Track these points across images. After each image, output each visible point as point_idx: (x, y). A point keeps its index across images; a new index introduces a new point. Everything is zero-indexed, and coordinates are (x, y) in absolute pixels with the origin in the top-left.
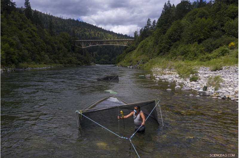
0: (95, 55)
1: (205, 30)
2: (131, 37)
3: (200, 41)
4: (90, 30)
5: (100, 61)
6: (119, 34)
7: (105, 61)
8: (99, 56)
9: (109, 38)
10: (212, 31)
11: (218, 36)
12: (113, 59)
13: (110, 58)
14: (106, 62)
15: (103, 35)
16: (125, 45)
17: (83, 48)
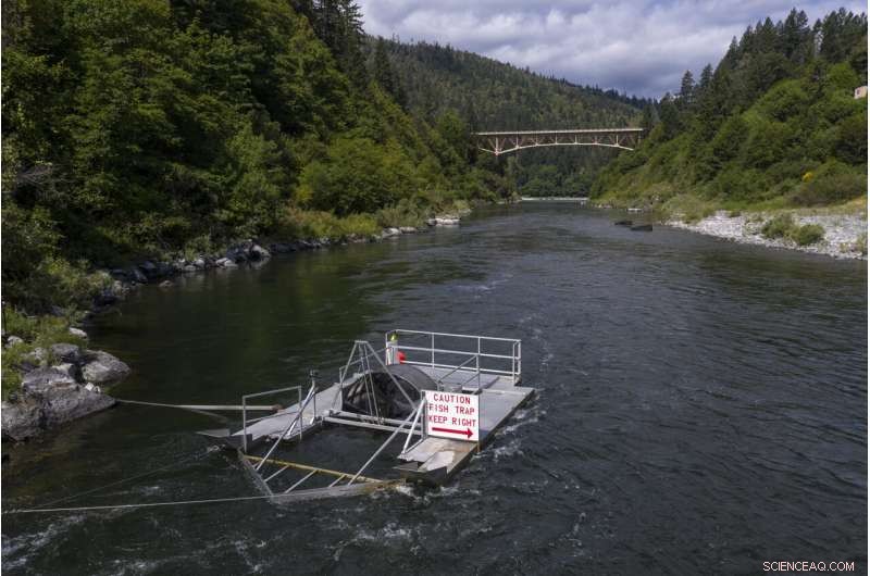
0: (514, 164)
1: (778, 145)
2: (631, 97)
3: (765, 165)
4: (493, 83)
5: (527, 184)
6: (588, 87)
7: (543, 184)
8: (523, 169)
9: (554, 106)
10: (791, 146)
11: (798, 157)
12: (569, 180)
13: (559, 175)
14: (546, 188)
15: (537, 96)
16: (617, 145)
17: (497, 153)
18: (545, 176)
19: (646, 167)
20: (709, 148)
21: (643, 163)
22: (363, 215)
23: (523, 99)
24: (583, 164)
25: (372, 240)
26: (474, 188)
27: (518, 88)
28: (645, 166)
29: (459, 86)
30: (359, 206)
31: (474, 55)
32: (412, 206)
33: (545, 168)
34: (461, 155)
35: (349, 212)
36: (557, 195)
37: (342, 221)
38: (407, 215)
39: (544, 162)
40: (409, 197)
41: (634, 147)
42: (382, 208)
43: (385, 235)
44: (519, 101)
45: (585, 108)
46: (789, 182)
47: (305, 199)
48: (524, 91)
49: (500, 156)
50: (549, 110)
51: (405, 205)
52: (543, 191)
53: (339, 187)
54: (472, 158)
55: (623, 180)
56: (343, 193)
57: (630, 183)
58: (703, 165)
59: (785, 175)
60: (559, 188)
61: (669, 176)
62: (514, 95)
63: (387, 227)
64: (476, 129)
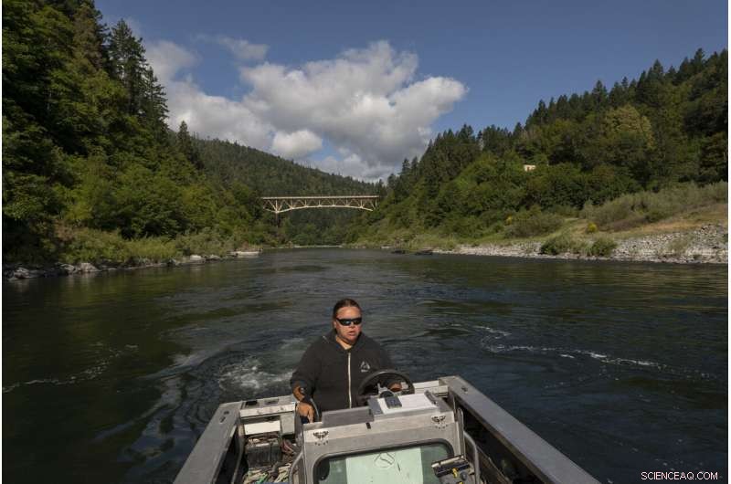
7: (308, 236)
16: (361, 207)
17: (277, 212)
18: (308, 232)
19: (387, 220)
20: (434, 202)
21: (384, 217)
22: (159, 239)
23: (291, 180)
24: (334, 223)
25: (170, 265)
26: (261, 236)
27: (288, 172)
28: (385, 220)
29: (245, 170)
30: (153, 230)
31: (255, 150)
32: (215, 234)
33: (308, 226)
34: (250, 213)
35: (142, 236)
36: (319, 244)
37: (130, 244)
38: (210, 242)
39: (307, 222)
40: (212, 227)
41: (372, 208)
42: (183, 234)
43: (185, 260)
44: (288, 181)
45: (333, 186)
46: (500, 223)
47: (80, 218)
48: (291, 174)
49: (279, 214)
50: (308, 187)
51: (208, 232)
52: (309, 241)
53: (130, 208)
54: (258, 215)
55: (371, 229)
56: (135, 216)
57: (376, 231)
58: (431, 215)
59: (495, 220)
60: (318, 239)
61: (406, 224)
62: (284, 177)
63: (188, 253)
64: (260, 195)
